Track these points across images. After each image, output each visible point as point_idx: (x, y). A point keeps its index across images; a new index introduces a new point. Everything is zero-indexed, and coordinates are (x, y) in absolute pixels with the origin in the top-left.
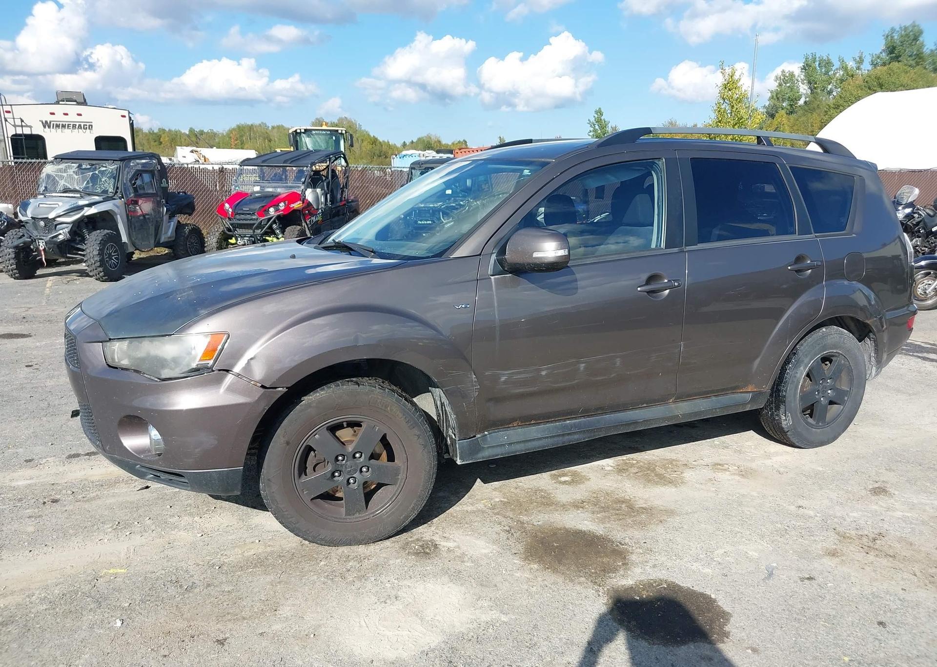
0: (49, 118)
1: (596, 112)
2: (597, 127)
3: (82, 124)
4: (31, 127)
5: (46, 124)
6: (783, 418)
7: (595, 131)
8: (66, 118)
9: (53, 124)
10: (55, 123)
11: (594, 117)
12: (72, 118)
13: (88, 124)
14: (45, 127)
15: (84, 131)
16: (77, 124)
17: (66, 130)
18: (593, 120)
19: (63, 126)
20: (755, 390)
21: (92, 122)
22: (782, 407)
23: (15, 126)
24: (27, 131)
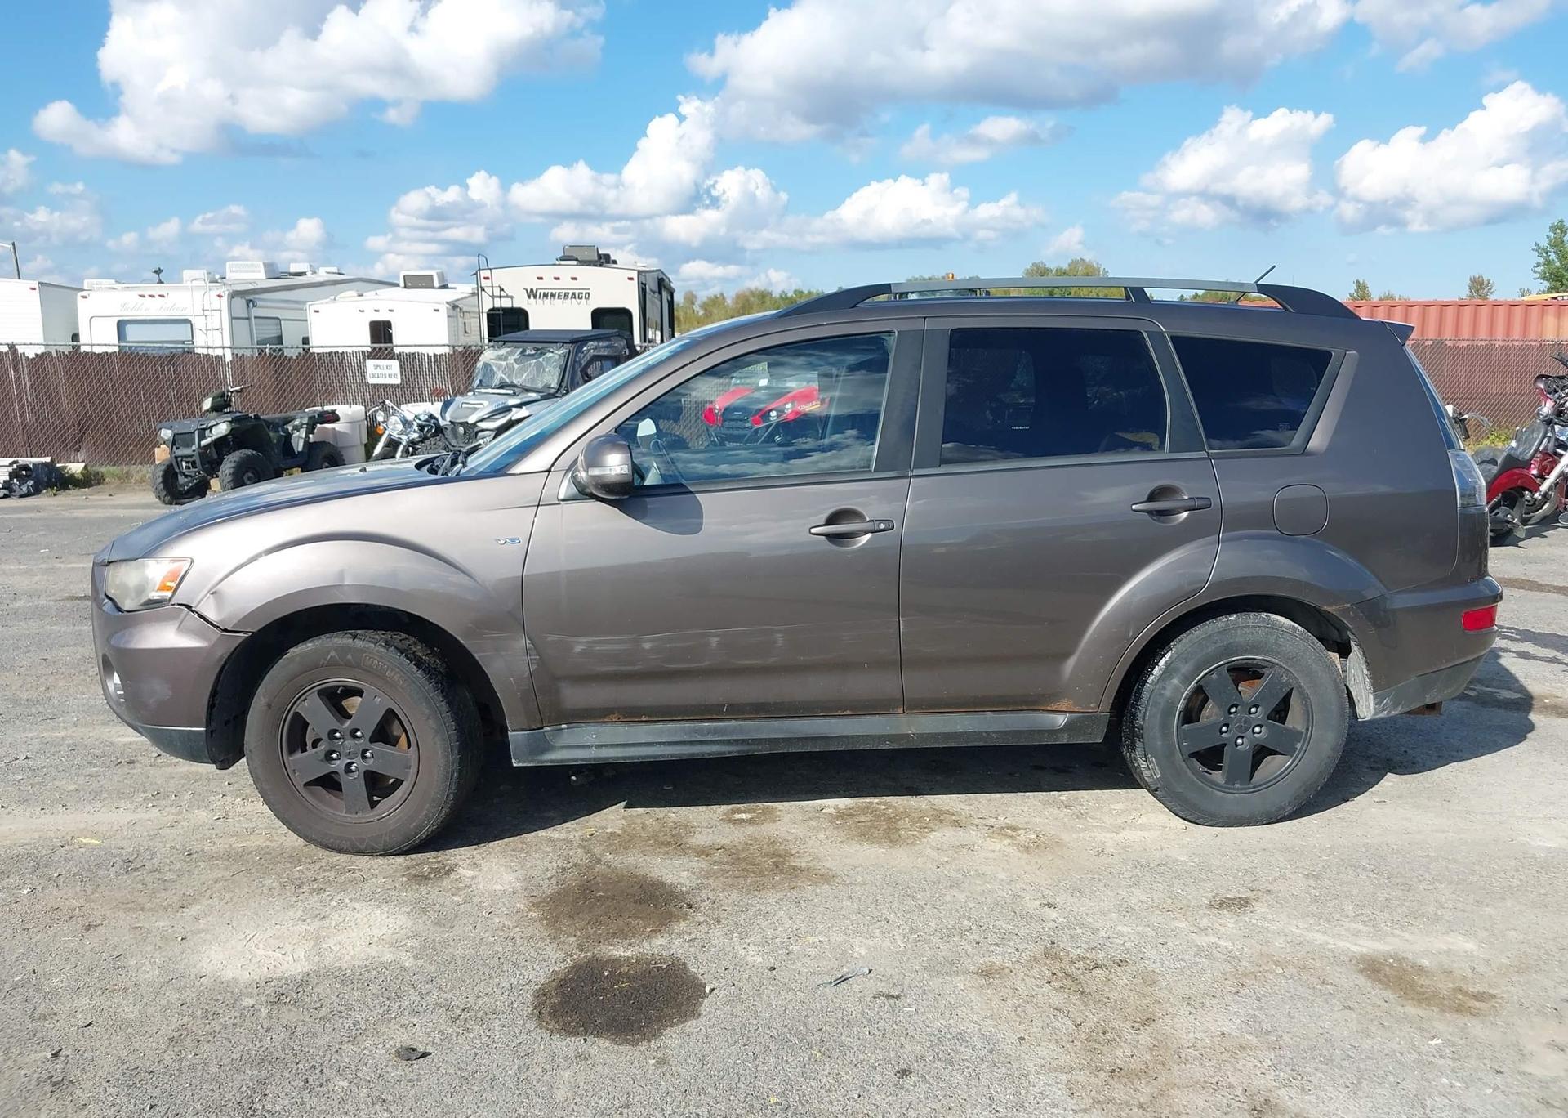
0: (535, 285)
1: (1553, 228)
2: (1553, 256)
3: (577, 292)
4: (512, 297)
5: (532, 294)
6: (1143, 765)
7: (1548, 263)
8: (557, 284)
9: (540, 293)
10: (542, 291)
11: (1548, 237)
12: (566, 283)
13: (584, 292)
14: (529, 297)
15: (579, 301)
16: (571, 292)
17: (556, 301)
18: (1544, 243)
19: (553, 295)
20: (1076, 709)
21: (589, 289)
22: (1138, 744)
23: (493, 297)
24: (506, 304)
